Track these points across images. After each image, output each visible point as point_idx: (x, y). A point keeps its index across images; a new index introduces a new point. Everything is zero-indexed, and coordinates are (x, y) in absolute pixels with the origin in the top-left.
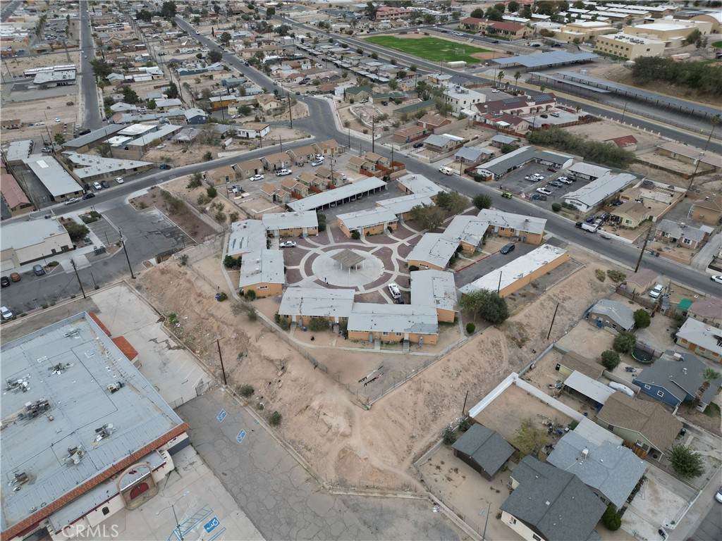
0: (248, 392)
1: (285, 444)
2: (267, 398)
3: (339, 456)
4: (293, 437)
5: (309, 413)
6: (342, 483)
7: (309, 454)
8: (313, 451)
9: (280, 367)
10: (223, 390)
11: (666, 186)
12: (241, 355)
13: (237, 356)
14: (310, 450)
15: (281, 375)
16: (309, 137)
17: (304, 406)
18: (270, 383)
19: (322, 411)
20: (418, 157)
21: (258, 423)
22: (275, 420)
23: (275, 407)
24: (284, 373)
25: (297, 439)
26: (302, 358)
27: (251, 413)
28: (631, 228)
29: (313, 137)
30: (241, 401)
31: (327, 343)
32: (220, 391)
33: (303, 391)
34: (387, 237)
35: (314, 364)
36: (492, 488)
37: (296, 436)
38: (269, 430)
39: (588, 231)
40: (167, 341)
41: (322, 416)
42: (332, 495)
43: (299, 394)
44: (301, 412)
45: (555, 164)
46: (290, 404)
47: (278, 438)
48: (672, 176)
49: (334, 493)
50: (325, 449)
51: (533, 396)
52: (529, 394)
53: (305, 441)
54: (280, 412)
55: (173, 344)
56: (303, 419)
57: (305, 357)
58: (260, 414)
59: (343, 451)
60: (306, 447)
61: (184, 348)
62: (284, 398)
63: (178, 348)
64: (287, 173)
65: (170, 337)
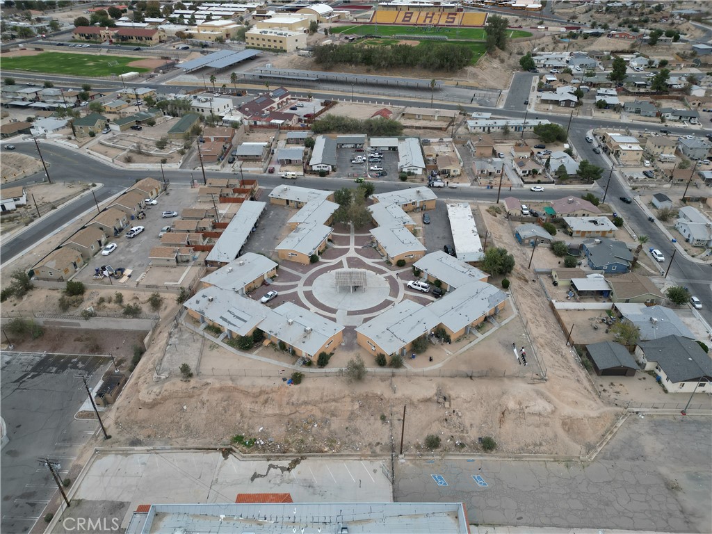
0: (433, 443)
1: (516, 457)
2: (457, 434)
3: (565, 430)
4: (518, 446)
5: (510, 418)
6: (590, 448)
7: (543, 448)
8: (544, 443)
9: (441, 400)
10: (403, 461)
11: (437, 140)
12: (383, 418)
13: (380, 422)
14: (541, 444)
15: (450, 406)
16: (94, 185)
17: (499, 415)
18: (446, 420)
19: (523, 406)
20: (248, 171)
21: (473, 460)
22: (488, 445)
23: (473, 435)
24: (450, 402)
25: (523, 445)
26: (449, 379)
27: (456, 458)
28: (458, 175)
29: (99, 185)
30: (434, 456)
31: (444, 356)
32: (402, 463)
33: (485, 404)
34: (334, 249)
35: (468, 376)
36: (640, 379)
37: (519, 443)
38: (489, 458)
39: (439, 187)
40: (271, 466)
41: (526, 411)
42: (593, 461)
43: (484, 409)
44: (501, 421)
45: (356, 145)
46: (485, 422)
47: (504, 457)
48: (435, 131)
49: (592, 459)
50: (550, 434)
51: (570, 310)
52: (567, 310)
53: (529, 441)
54: (484, 435)
55: (286, 463)
56: (508, 426)
57: (451, 377)
58: (467, 451)
59: (564, 424)
60: (535, 445)
61: (302, 458)
62: (474, 422)
63: (296, 462)
64: (140, 231)
65: (268, 460)
